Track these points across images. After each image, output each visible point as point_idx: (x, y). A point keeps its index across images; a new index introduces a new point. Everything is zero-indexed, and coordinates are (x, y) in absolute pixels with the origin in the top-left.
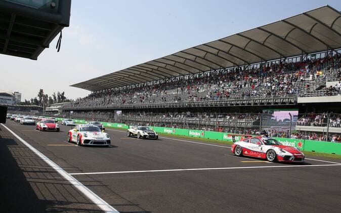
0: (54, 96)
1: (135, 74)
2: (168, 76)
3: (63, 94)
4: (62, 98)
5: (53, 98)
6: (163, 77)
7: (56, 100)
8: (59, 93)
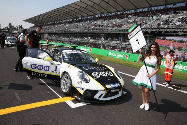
0: (17, 27)
1: (51, 16)
2: (75, 16)
3: (21, 26)
4: (21, 27)
5: (16, 28)
6: (72, 17)
7: (18, 28)
8: (19, 25)
